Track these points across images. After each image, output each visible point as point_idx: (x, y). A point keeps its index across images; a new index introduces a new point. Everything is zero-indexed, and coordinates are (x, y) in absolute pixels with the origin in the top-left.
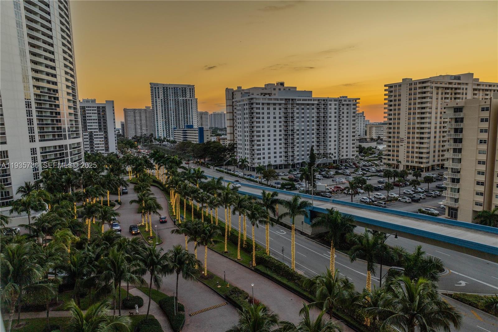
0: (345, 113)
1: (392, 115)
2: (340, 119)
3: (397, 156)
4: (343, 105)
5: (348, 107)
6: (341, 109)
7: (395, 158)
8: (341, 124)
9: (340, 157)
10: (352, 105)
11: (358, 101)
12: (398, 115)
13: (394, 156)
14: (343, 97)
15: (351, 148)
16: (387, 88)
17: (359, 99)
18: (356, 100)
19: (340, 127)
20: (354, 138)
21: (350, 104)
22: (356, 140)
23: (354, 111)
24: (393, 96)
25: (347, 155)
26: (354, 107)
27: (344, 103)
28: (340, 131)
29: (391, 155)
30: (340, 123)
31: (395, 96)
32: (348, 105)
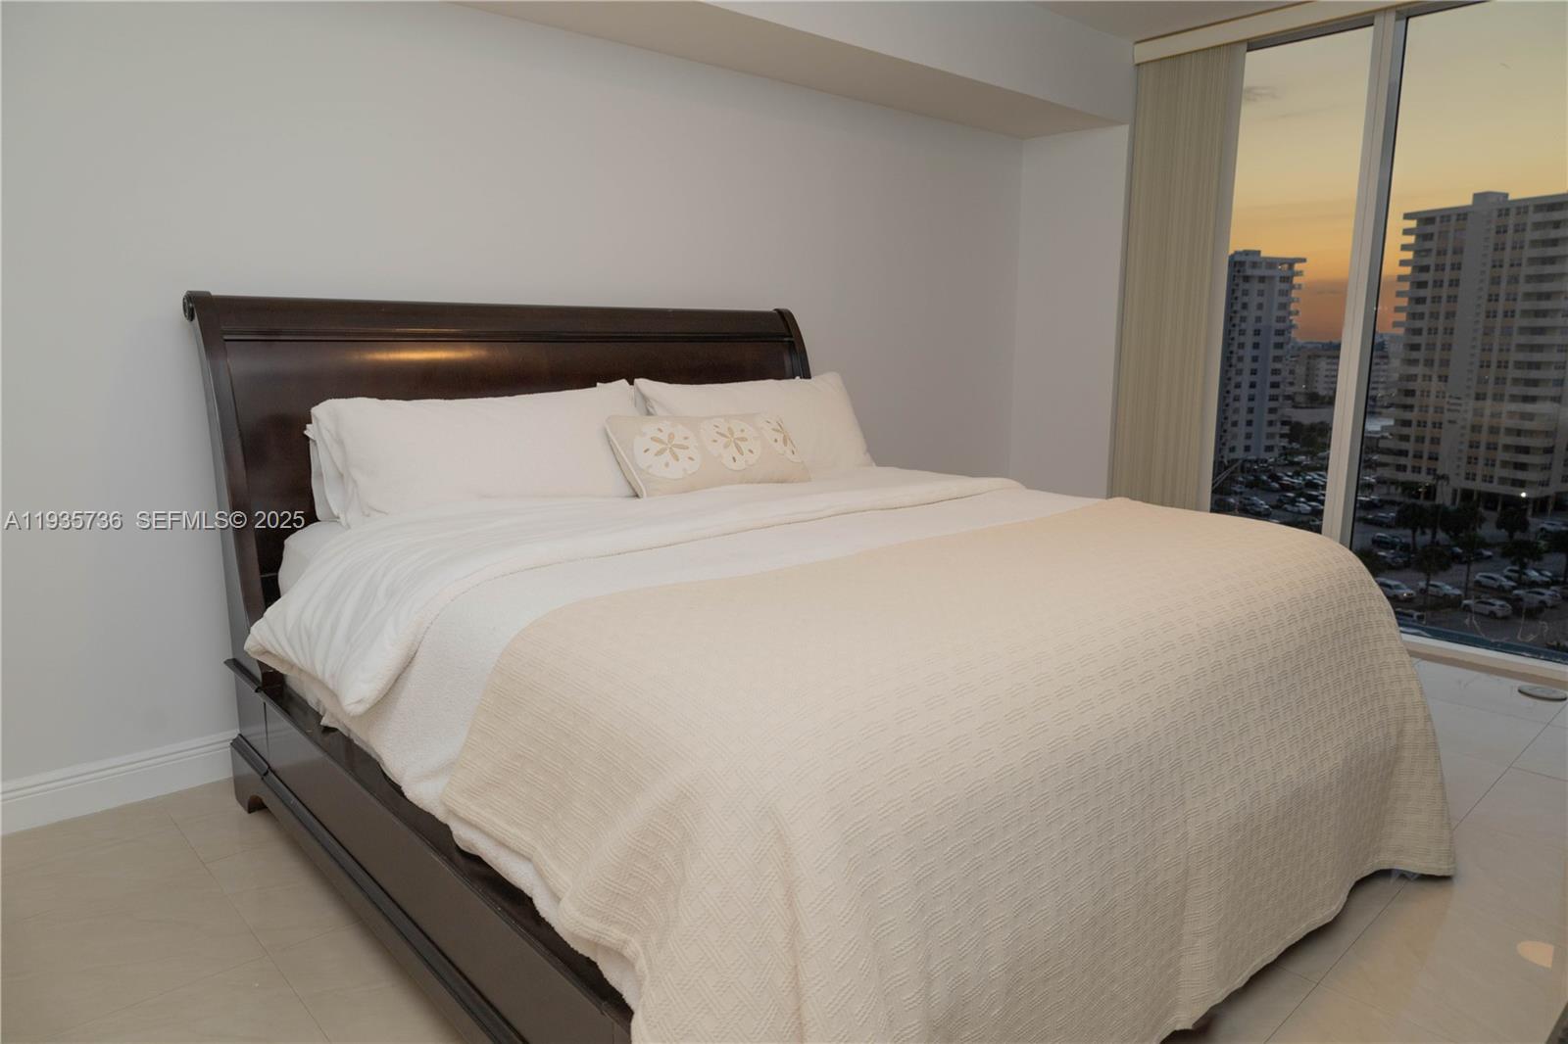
0: (1253, 307)
1: (1422, 318)
2: (1234, 326)
3: (1430, 458)
4: (1247, 279)
5: (1262, 286)
6: (1239, 294)
7: (1424, 464)
8: (1236, 343)
9: (1226, 452)
10: (1278, 279)
11: (1297, 267)
12: (1447, 318)
13: (1421, 457)
14: (1247, 253)
15: (1265, 423)
16: (1413, 224)
17: (1303, 260)
18: (1291, 262)
19: (1231, 352)
20: (1275, 391)
21: (1272, 278)
22: (1281, 399)
23: (1283, 300)
24: (1434, 252)
25: (1247, 449)
26: (1284, 286)
27: (1249, 272)
28: (1231, 366)
29: (1411, 454)
30: (1233, 339)
31: (1439, 253)
32: (1262, 279)
